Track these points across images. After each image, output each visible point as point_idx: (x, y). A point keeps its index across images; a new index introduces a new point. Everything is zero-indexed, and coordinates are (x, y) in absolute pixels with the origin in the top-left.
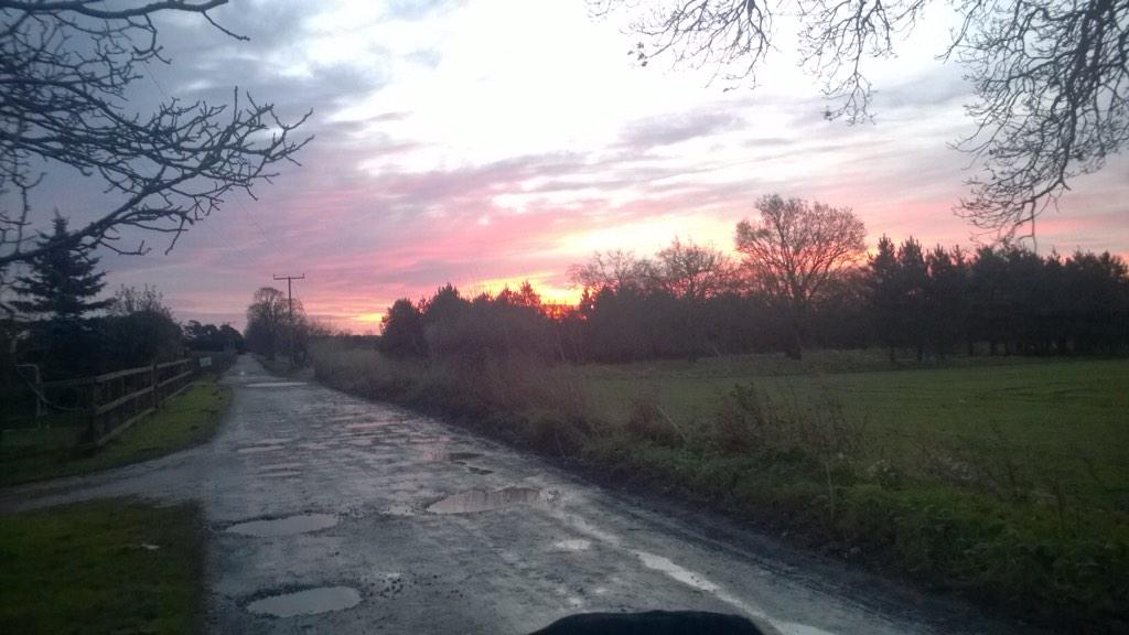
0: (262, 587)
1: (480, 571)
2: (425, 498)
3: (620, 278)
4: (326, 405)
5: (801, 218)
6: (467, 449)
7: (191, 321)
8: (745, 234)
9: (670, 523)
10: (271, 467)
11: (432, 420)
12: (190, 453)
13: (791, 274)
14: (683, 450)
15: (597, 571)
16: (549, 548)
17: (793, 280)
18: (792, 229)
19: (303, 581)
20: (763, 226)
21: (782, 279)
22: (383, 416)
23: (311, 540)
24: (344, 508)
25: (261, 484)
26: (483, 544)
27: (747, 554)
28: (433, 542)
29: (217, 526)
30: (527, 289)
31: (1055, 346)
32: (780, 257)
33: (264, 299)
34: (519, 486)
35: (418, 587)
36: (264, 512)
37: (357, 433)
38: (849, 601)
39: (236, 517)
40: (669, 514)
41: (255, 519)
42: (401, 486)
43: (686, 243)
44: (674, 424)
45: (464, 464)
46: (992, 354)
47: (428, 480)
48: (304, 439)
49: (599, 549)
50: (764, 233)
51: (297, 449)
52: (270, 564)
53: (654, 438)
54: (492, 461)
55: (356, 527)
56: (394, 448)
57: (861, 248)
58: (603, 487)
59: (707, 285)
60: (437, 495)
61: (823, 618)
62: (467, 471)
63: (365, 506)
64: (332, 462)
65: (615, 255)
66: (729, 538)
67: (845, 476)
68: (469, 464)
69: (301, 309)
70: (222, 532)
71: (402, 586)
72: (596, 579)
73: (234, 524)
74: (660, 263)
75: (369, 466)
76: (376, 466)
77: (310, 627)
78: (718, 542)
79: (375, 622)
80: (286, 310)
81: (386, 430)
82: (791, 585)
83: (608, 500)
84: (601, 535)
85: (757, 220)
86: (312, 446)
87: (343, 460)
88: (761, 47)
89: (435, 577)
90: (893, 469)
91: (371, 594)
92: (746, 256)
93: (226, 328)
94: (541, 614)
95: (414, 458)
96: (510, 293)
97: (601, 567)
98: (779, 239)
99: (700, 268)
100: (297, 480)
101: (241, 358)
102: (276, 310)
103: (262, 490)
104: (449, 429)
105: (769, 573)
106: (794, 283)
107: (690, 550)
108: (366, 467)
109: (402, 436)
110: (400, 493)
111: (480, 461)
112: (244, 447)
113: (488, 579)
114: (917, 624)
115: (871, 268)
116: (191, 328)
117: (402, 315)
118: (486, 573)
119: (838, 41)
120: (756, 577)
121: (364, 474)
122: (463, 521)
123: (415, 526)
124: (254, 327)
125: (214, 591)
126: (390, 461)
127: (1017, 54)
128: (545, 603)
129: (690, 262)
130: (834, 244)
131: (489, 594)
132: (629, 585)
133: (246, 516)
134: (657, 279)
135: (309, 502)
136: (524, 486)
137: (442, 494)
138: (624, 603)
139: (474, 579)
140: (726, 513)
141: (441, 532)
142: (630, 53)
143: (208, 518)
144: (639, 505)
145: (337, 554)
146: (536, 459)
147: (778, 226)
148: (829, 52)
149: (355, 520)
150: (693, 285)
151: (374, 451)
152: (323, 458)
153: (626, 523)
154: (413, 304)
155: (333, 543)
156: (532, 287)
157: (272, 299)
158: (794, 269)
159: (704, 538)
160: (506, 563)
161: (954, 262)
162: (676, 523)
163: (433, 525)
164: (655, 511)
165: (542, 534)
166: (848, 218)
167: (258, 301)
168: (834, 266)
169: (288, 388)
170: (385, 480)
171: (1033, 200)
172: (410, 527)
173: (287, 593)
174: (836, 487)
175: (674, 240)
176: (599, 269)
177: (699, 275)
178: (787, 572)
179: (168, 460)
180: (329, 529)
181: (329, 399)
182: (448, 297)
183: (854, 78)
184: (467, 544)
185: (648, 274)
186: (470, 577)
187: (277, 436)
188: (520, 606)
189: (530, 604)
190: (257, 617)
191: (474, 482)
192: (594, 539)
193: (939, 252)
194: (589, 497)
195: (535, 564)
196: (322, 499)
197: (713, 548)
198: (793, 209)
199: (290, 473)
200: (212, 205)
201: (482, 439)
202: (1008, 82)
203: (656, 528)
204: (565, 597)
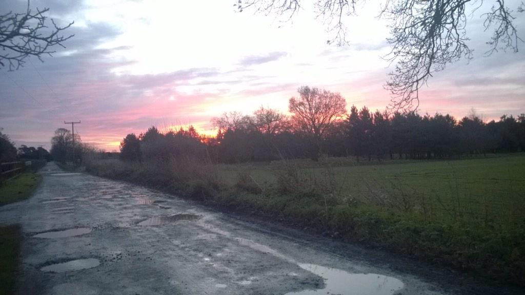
0: (49, 260)
1: (161, 249)
2: (138, 220)
3: (236, 124)
4: (90, 182)
5: (318, 97)
6: (159, 199)
7: (22, 145)
8: (293, 104)
9: (254, 226)
10: (59, 209)
11: (143, 187)
12: (18, 204)
13: (314, 122)
14: (261, 195)
15: (218, 246)
16: (196, 238)
17: (314, 125)
18: (314, 102)
19: (70, 257)
20: (301, 101)
21: (310, 125)
22: (119, 186)
23: (77, 239)
24: (95, 225)
25: (54, 216)
26: (163, 238)
27: (289, 237)
28: (138, 237)
29: (29, 235)
30: (192, 129)
31: (426, 155)
32: (309, 115)
33: (60, 134)
34: (183, 213)
35: (130, 257)
36: (53, 228)
37: (105, 193)
38: (332, 254)
39: (38, 230)
40: (254, 223)
41: (49, 231)
42: (125, 215)
43: (266, 108)
44: (257, 184)
45: (157, 205)
46: (400, 159)
47: (139, 212)
48: (77, 197)
49: (220, 238)
50: (301, 104)
51: (73, 201)
52: (55, 250)
53: (248, 190)
54: (171, 203)
55: (100, 232)
56: (123, 199)
57: (344, 112)
58: (223, 213)
59: (276, 127)
60: (143, 218)
61: (321, 261)
62: (159, 208)
63: (106, 224)
64: (91, 206)
65: (233, 113)
66: (280, 231)
67: (333, 202)
68: (160, 205)
69: (80, 139)
70: (31, 237)
71: (121, 257)
72: (217, 250)
73: (37, 233)
74: (254, 117)
75: (110, 207)
76: (113, 207)
77: (73, 276)
78: (275, 233)
79: (106, 273)
80: (71, 140)
81: (119, 192)
82: (308, 249)
83: (226, 218)
84: (221, 232)
85: (299, 98)
86: (81, 199)
87: (97, 205)
88: (295, 8)
89: (139, 252)
90: (354, 199)
91: (106, 261)
92: (293, 114)
93: (41, 149)
94: (190, 265)
95: (133, 203)
96: (183, 131)
97: (220, 245)
98: (308, 106)
99: (273, 120)
100: (72, 214)
101: (49, 163)
102: (66, 139)
103: (53, 218)
104: (151, 191)
105: (297, 244)
106: (315, 127)
107: (262, 237)
108: (107, 207)
109: (127, 194)
110: (125, 218)
111: (166, 203)
112: (46, 200)
113: (165, 252)
114: (362, 261)
115: (348, 121)
116: (22, 149)
117: (130, 142)
118: (164, 250)
119: (332, 7)
120: (292, 246)
121: (106, 210)
122: (154, 229)
123: (131, 231)
124: (55, 148)
125: (24, 262)
126: (121, 205)
127: (409, 16)
128: (192, 261)
129: (268, 118)
130: (332, 109)
131: (165, 258)
132: (233, 252)
133: (43, 230)
134: (253, 124)
135: (78, 223)
136: (186, 213)
137: (146, 218)
138: (230, 259)
139: (158, 252)
140: (280, 221)
141: (143, 234)
142: (235, 5)
143: (24, 231)
144: (240, 219)
145: (90, 244)
146: (192, 202)
147: (308, 100)
148: (328, 12)
149: (101, 230)
150: (269, 127)
151: (113, 201)
152: (86, 204)
153: (233, 227)
154: (136, 136)
155: (88, 240)
156: (194, 128)
157: (64, 134)
158: (315, 121)
159: (270, 232)
160: (175, 245)
161: (384, 118)
162: (257, 226)
163: (139, 230)
164: (247, 221)
165: (193, 232)
166: (338, 97)
167: (57, 135)
168: (333, 119)
169: (72, 176)
170: (117, 213)
171: (417, 81)
172: (128, 232)
173: (62, 262)
174: (329, 207)
175: (261, 106)
176: (226, 119)
177: (272, 123)
178: (306, 244)
179: (5, 207)
180: (87, 234)
181: (91, 180)
182: (153, 132)
183: (339, 25)
184: (156, 238)
185: (248, 122)
186: (156, 251)
187: (63, 196)
188: (179, 263)
189: (184, 262)
190: (45, 273)
191: (161, 213)
192: (218, 234)
193: (378, 113)
194: (216, 217)
195: (188, 245)
196: (84, 221)
197: (273, 235)
198: (314, 93)
199: (68, 211)
200: (19, 64)
201: (167, 195)
202: (405, 29)
203: (246, 228)
204: (202, 258)
